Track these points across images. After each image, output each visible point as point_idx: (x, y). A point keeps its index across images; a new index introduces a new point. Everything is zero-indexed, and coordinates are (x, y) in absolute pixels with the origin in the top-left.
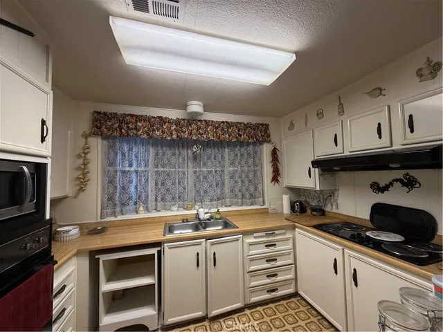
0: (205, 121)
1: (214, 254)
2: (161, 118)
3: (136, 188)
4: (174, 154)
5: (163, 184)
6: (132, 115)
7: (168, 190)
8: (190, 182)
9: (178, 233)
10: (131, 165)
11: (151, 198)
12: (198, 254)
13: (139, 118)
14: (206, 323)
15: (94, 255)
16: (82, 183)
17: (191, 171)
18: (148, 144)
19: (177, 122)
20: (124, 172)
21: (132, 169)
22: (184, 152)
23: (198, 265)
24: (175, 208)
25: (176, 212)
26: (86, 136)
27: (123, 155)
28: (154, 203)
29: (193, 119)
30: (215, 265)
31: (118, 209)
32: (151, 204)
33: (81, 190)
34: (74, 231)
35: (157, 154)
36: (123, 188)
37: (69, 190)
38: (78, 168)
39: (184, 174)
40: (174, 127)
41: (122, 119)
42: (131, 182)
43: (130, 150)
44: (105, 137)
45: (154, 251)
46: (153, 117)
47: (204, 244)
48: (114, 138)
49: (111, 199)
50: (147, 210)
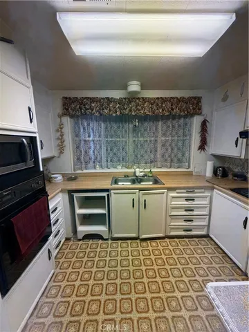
0: (143, 98)
1: (145, 201)
2: (108, 98)
3: (94, 152)
4: (119, 127)
5: (111, 150)
6: (87, 98)
7: (115, 154)
8: (130, 148)
9: (121, 184)
10: (89, 136)
11: (104, 159)
12: (133, 200)
13: (92, 100)
14: (138, 241)
15: (71, 193)
16: (61, 148)
17: (131, 140)
18: (100, 120)
19: (121, 101)
20: (85, 141)
21: (91, 139)
22: (126, 126)
23: (133, 206)
24: (119, 167)
25: (120, 170)
26: (60, 117)
27: (84, 128)
28: (105, 163)
29: (133, 98)
30: (145, 207)
31: (84, 166)
32: (104, 163)
33: (61, 153)
34: (60, 178)
35: (106, 128)
36: (86, 152)
37: (54, 153)
38: (58, 139)
39: (126, 142)
40: (118, 105)
41: (81, 102)
42: (90, 148)
43: (88, 125)
44: (72, 117)
45: (105, 194)
46: (102, 98)
47: (137, 193)
48: (78, 117)
49: (79, 159)
50: (101, 167)
